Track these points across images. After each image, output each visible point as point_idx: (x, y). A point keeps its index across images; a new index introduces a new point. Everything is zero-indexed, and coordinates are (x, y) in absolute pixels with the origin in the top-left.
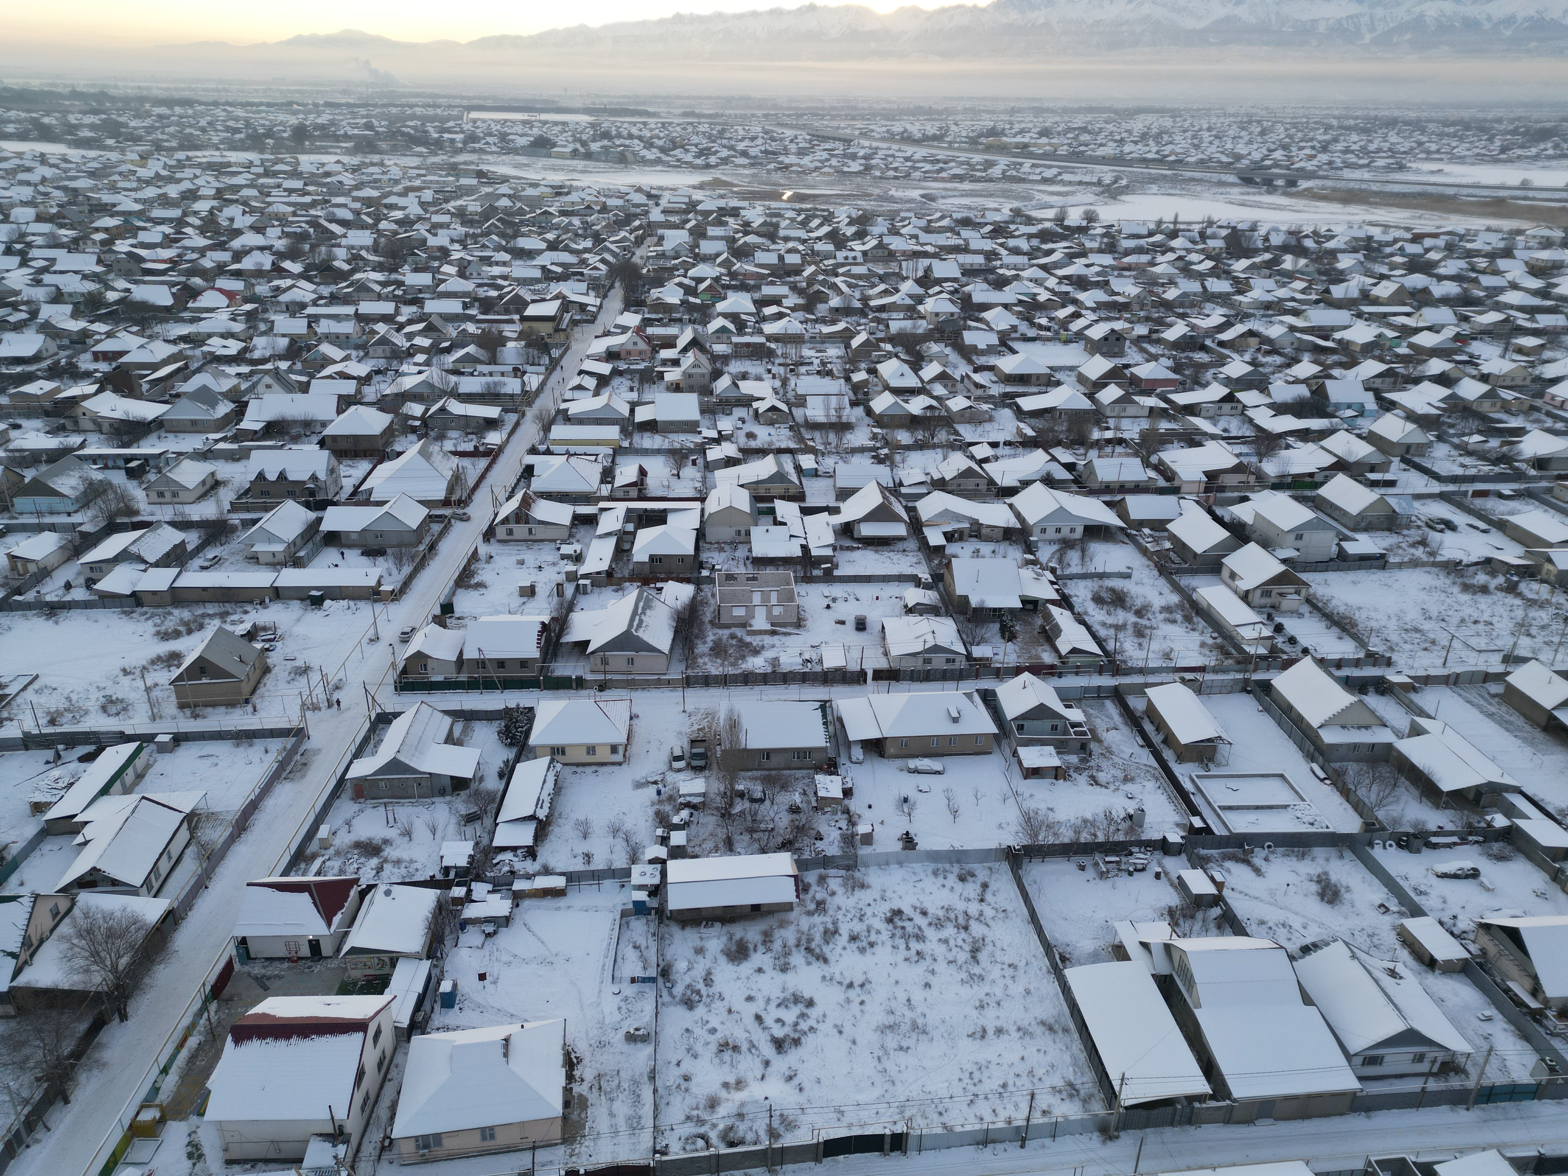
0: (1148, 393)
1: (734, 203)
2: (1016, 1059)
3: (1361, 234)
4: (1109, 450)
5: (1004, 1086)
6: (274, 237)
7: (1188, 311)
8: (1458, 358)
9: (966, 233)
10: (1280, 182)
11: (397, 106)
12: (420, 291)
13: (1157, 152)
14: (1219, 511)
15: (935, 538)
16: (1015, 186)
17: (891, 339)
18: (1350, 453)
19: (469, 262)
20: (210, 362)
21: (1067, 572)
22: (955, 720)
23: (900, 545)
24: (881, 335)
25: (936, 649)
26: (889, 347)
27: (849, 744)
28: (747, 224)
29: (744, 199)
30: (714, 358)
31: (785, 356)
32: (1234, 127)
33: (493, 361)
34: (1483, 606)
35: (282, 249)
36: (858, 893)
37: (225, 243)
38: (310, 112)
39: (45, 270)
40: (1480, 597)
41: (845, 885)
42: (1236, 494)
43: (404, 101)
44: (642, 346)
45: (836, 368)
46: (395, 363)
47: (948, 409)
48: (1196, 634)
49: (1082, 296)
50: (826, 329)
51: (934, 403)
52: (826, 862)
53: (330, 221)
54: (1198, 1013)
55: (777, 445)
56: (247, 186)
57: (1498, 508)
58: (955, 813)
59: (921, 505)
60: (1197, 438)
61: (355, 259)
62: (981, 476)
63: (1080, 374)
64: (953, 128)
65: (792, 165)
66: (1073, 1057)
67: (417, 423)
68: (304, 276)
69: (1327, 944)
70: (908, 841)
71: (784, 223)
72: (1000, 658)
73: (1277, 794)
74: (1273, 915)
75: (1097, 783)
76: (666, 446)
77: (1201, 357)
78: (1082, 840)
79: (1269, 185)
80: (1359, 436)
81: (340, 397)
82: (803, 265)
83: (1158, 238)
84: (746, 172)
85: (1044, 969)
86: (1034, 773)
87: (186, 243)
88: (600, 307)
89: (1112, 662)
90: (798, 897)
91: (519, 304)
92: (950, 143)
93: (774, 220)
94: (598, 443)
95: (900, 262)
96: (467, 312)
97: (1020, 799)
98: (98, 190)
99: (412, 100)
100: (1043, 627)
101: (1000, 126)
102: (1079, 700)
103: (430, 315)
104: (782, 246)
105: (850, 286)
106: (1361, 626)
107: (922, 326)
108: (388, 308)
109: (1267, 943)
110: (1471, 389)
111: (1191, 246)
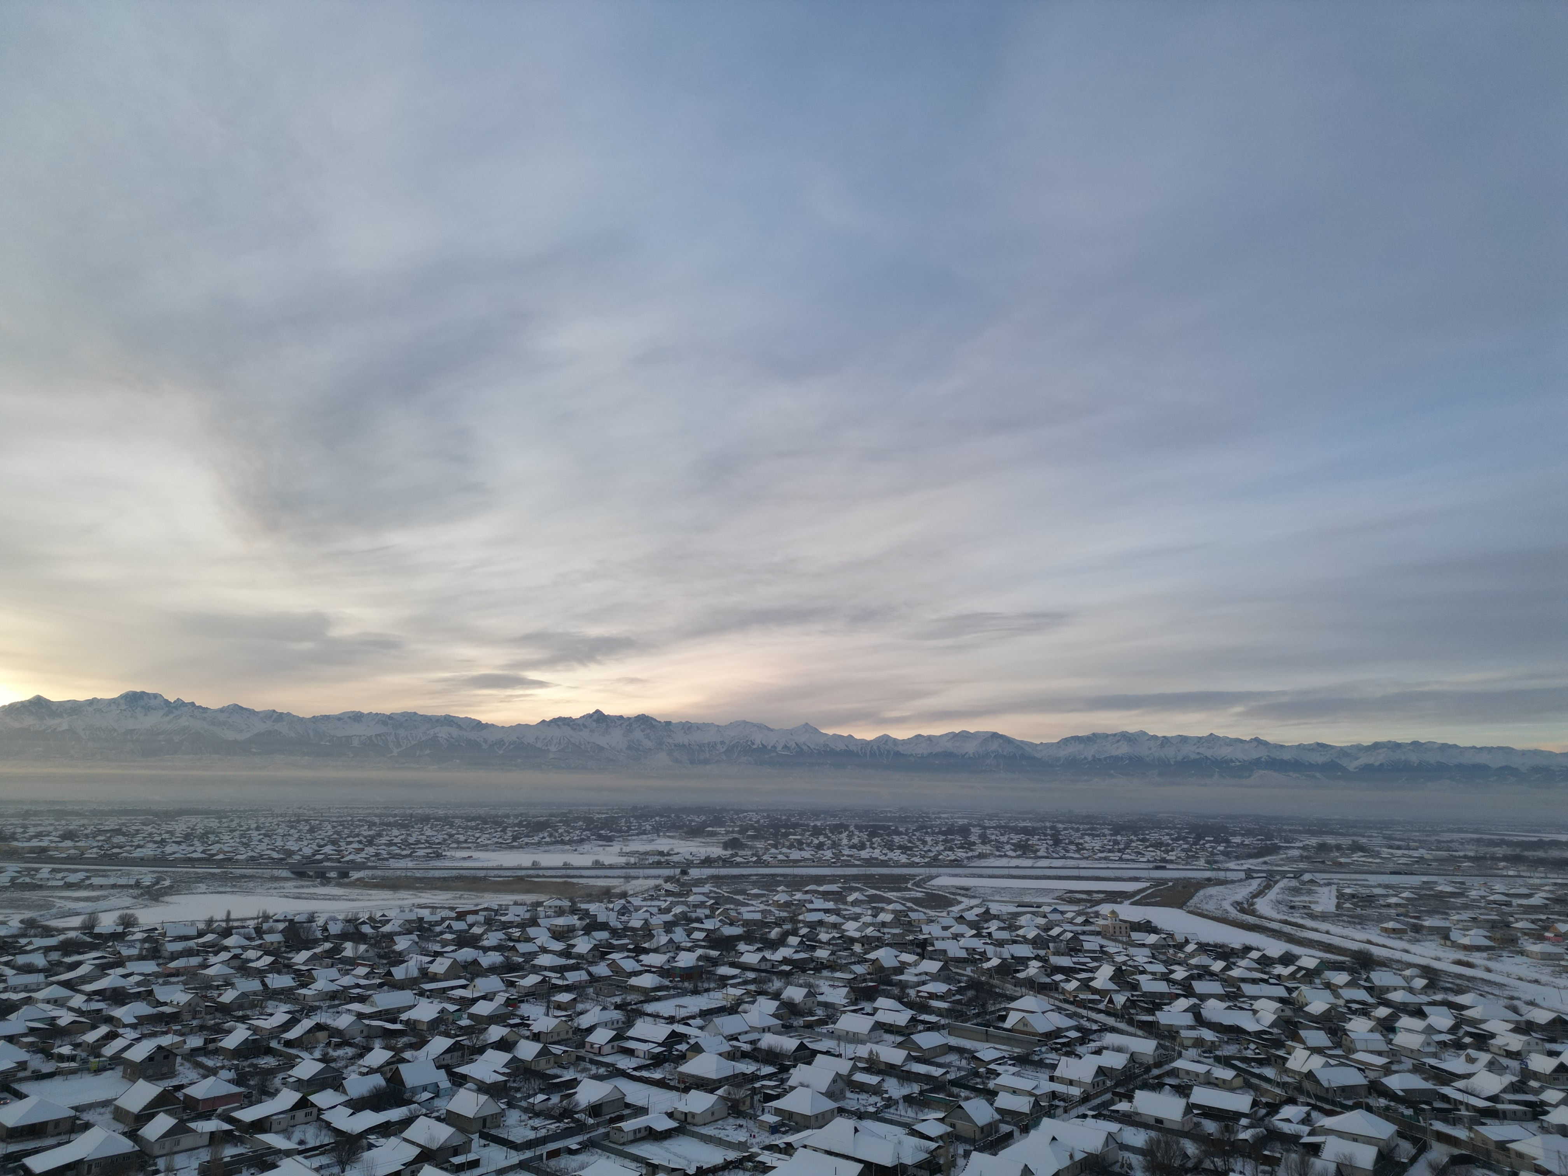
0: (207, 1115)
3: (412, 916)
7: (249, 1012)
8: (512, 1022)
10: (333, 874)
13: (203, 852)
16: (28, 895)
18: (432, 1139)
49: (118, 1012)
57: (572, 1165)
63: (117, 1109)
77: (267, 1062)
79: (322, 877)
80: (438, 1119)
83: (209, 937)
101: (9, 830)
110: (527, 1050)
111: (246, 943)
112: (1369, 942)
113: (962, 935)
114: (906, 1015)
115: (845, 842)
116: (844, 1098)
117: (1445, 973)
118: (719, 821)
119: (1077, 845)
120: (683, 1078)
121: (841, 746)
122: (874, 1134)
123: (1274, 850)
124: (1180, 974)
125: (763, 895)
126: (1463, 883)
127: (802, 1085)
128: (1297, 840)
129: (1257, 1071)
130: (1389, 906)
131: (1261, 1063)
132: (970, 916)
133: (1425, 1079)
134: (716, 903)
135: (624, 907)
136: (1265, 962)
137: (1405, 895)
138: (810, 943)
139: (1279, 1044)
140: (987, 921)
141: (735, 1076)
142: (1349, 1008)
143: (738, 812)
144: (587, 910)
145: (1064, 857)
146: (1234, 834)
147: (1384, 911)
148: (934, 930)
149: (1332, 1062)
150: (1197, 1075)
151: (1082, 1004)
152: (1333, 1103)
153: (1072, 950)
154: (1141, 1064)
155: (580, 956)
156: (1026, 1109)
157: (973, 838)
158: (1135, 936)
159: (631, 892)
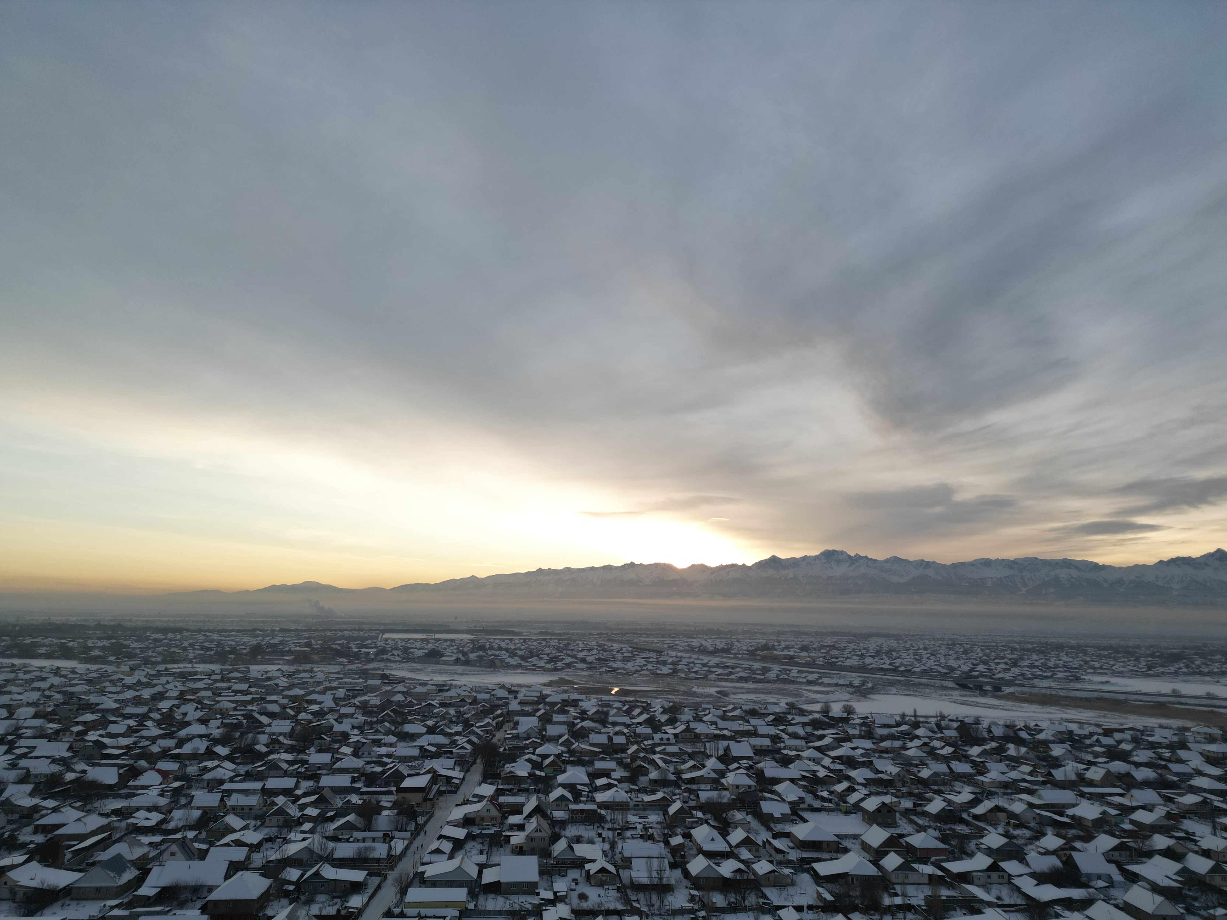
0: (925, 862)
1: (575, 696)
3: (1062, 728)
6: (215, 729)
7: (942, 788)
8: (1176, 834)
9: (754, 721)
10: (988, 688)
11: (332, 630)
12: (319, 768)
13: (890, 664)
16: (787, 686)
17: (702, 807)
19: (363, 744)
20: (131, 833)
24: (693, 804)
26: (700, 814)
28: (584, 712)
29: (582, 694)
30: (554, 823)
31: (613, 821)
33: (368, 828)
35: (218, 736)
37: (175, 732)
38: (267, 636)
39: (24, 756)
43: (338, 627)
44: (494, 812)
45: (656, 832)
46: (285, 831)
47: (755, 873)
49: (853, 773)
50: (647, 798)
51: (742, 867)
53: (261, 714)
55: (606, 906)
56: (204, 689)
60: (976, 905)
61: (274, 744)
63: (863, 842)
64: (736, 644)
65: (618, 669)
67: (292, 888)
68: (229, 758)
71: (613, 712)
76: (507, 908)
77: (961, 828)
79: (979, 689)
80: (1117, 906)
81: (231, 863)
82: (627, 744)
83: (904, 728)
84: (584, 673)
87: (144, 733)
88: (463, 779)
91: (399, 777)
92: (735, 654)
93: (605, 709)
94: (446, 905)
95: (704, 742)
96: (354, 785)
98: (89, 692)
99: (344, 626)
101: (771, 643)
103: (323, 788)
104: (611, 730)
105: (665, 761)
107: (727, 797)
108: (289, 783)
110: (1199, 864)
111: (931, 734)
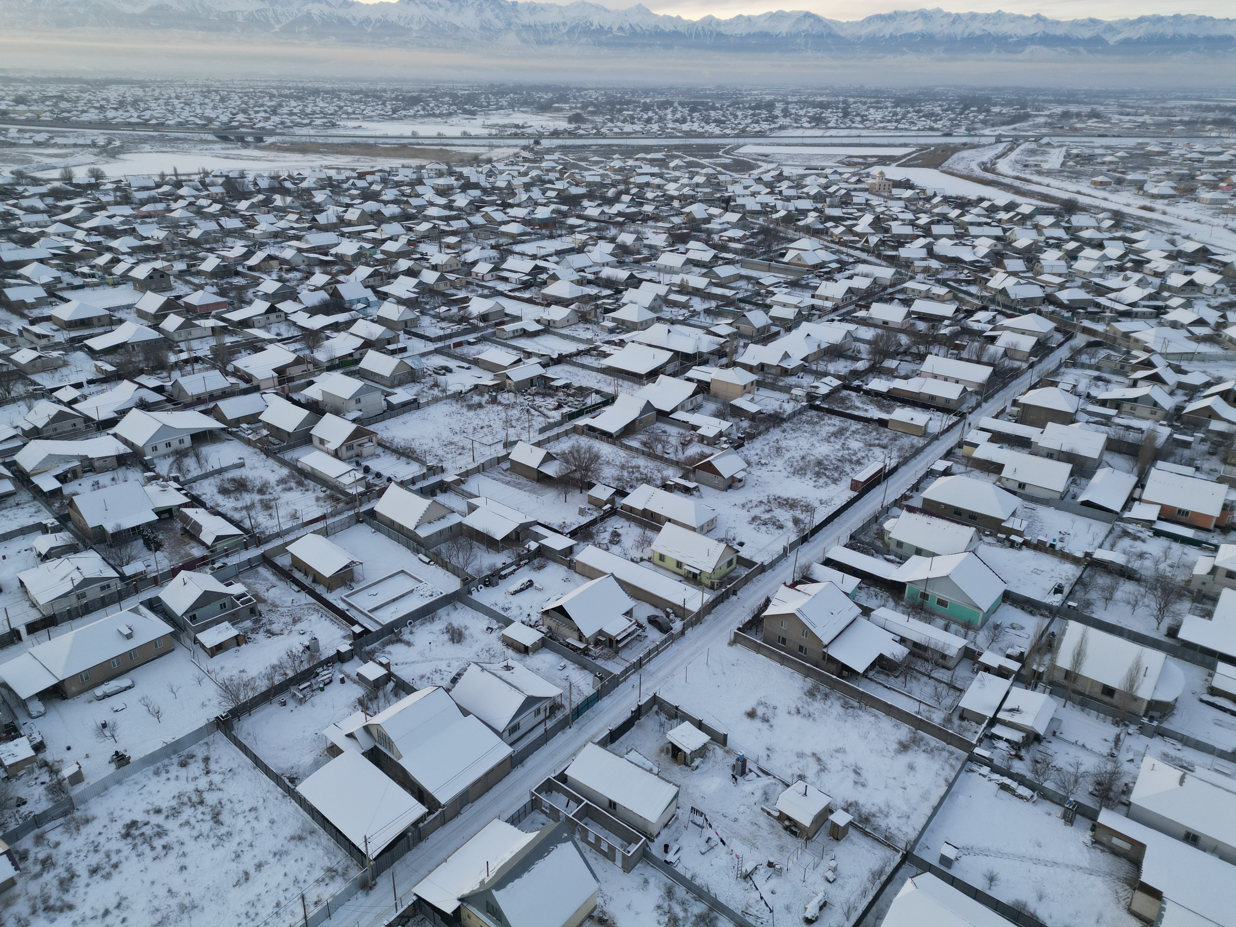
0: (205, 316)
2: (280, 878)
3: (323, 175)
4: (189, 368)
5: (278, 905)
7: (214, 246)
8: (414, 256)
10: (250, 139)
13: (139, 117)
14: (295, 397)
15: (48, 483)
16: (8, 151)
18: (371, 334)
21: (189, 477)
22: (129, 637)
23: (12, 501)
25: (87, 582)
27: (23, 704)
32: (198, 95)
34: (483, 417)
36: (84, 830)
40: (479, 411)
41: (67, 830)
42: (303, 381)
47: (15, 363)
48: (310, 493)
49: (114, 244)
52: (38, 820)
54: (401, 762)
57: (471, 351)
58: (157, 714)
59: (19, 457)
60: (259, 344)
62: (75, 417)
63: (138, 310)
66: (325, 848)
69: (466, 670)
70: (120, 759)
72: (153, 567)
73: (402, 585)
74: (426, 668)
75: (273, 634)
77: (238, 281)
78: (277, 683)
79: (241, 139)
80: (372, 321)
83: (165, 188)
85: (280, 796)
86: (219, 648)
89: (253, 536)
90: (17, 869)
97: (213, 676)
100: (184, 530)
102: (237, 576)
106: (418, 451)
109: (430, 689)
110: (430, 277)
111: (196, 193)
112: (1079, 193)
113: (759, 193)
114: (711, 253)
115: (669, 116)
116: (662, 311)
117: (1131, 216)
118: (563, 99)
119: (862, 116)
120: (545, 297)
121: (669, 28)
122: (682, 334)
123: (1024, 117)
124: (924, 219)
125: (602, 162)
126: (1170, 144)
127: (632, 302)
128: (1046, 108)
129: (964, 288)
130: (1103, 163)
131: (969, 283)
132: (767, 178)
133: (1088, 293)
134: (564, 168)
135: (491, 171)
136: (993, 209)
137: (1119, 154)
138: (639, 200)
139: (986, 269)
140: (779, 181)
141: (583, 296)
142: (1047, 243)
143: (580, 90)
144: (461, 173)
145: (850, 128)
146: (995, 105)
147: (1098, 167)
148: (737, 189)
149: (1022, 281)
150: (920, 292)
151: (845, 244)
152: (1015, 309)
153: (843, 203)
154: (880, 285)
155: (460, 209)
156: (791, 317)
157: (777, 112)
158: (896, 192)
159: (495, 159)
